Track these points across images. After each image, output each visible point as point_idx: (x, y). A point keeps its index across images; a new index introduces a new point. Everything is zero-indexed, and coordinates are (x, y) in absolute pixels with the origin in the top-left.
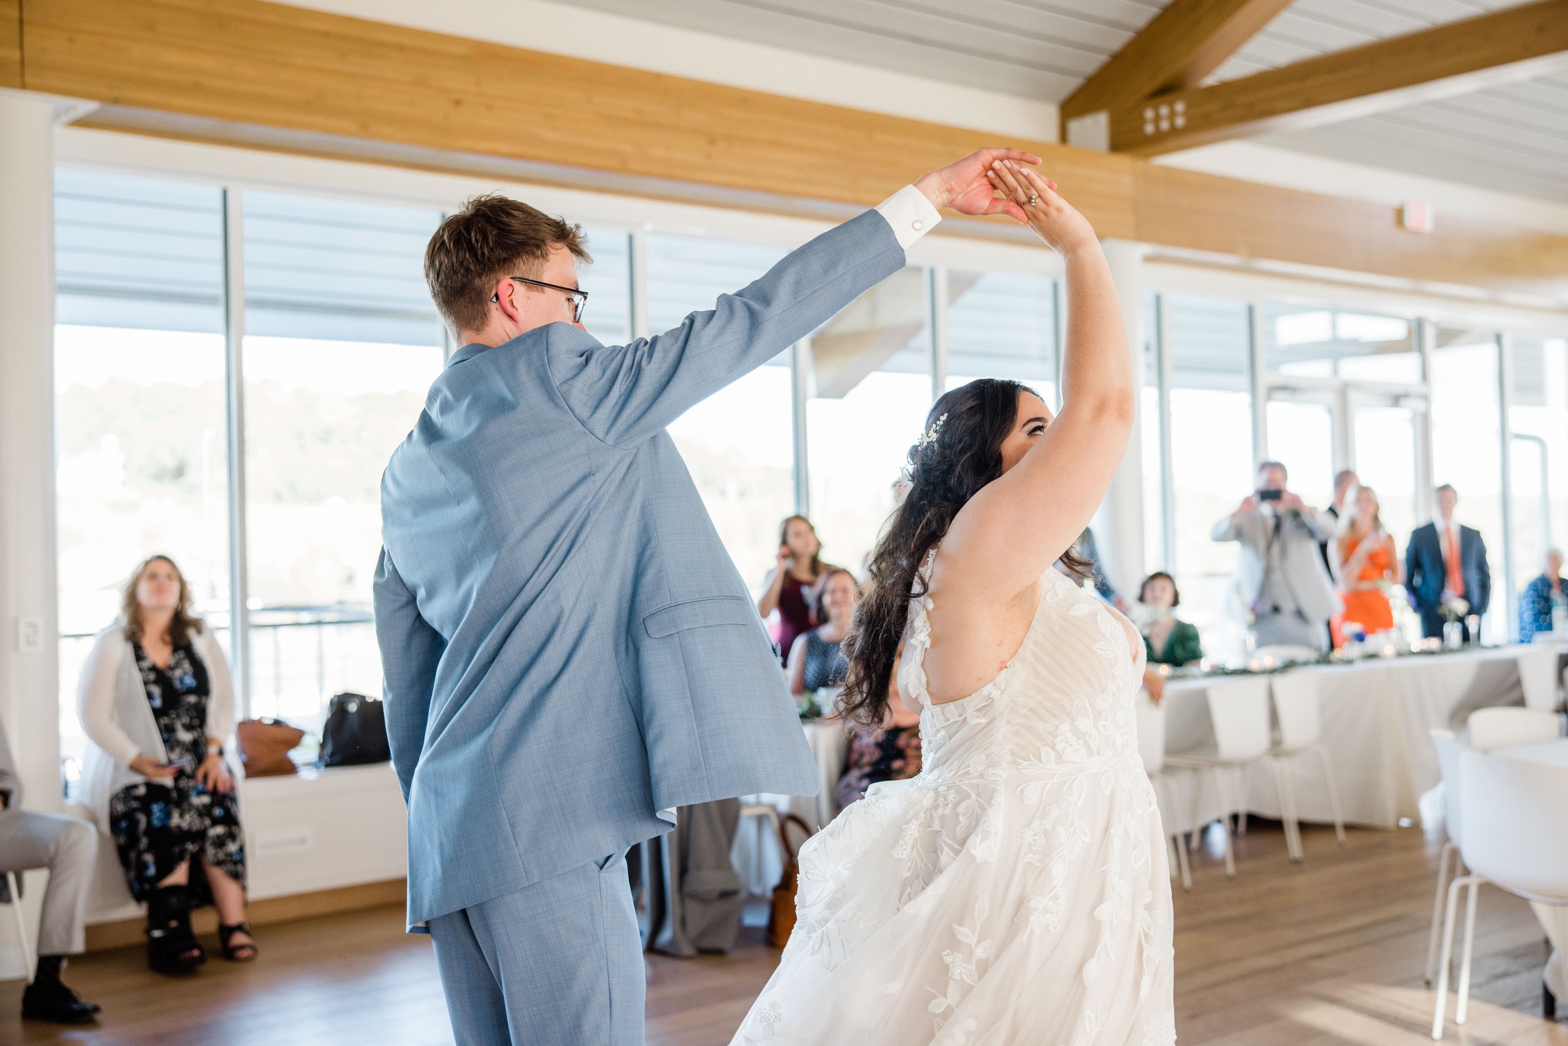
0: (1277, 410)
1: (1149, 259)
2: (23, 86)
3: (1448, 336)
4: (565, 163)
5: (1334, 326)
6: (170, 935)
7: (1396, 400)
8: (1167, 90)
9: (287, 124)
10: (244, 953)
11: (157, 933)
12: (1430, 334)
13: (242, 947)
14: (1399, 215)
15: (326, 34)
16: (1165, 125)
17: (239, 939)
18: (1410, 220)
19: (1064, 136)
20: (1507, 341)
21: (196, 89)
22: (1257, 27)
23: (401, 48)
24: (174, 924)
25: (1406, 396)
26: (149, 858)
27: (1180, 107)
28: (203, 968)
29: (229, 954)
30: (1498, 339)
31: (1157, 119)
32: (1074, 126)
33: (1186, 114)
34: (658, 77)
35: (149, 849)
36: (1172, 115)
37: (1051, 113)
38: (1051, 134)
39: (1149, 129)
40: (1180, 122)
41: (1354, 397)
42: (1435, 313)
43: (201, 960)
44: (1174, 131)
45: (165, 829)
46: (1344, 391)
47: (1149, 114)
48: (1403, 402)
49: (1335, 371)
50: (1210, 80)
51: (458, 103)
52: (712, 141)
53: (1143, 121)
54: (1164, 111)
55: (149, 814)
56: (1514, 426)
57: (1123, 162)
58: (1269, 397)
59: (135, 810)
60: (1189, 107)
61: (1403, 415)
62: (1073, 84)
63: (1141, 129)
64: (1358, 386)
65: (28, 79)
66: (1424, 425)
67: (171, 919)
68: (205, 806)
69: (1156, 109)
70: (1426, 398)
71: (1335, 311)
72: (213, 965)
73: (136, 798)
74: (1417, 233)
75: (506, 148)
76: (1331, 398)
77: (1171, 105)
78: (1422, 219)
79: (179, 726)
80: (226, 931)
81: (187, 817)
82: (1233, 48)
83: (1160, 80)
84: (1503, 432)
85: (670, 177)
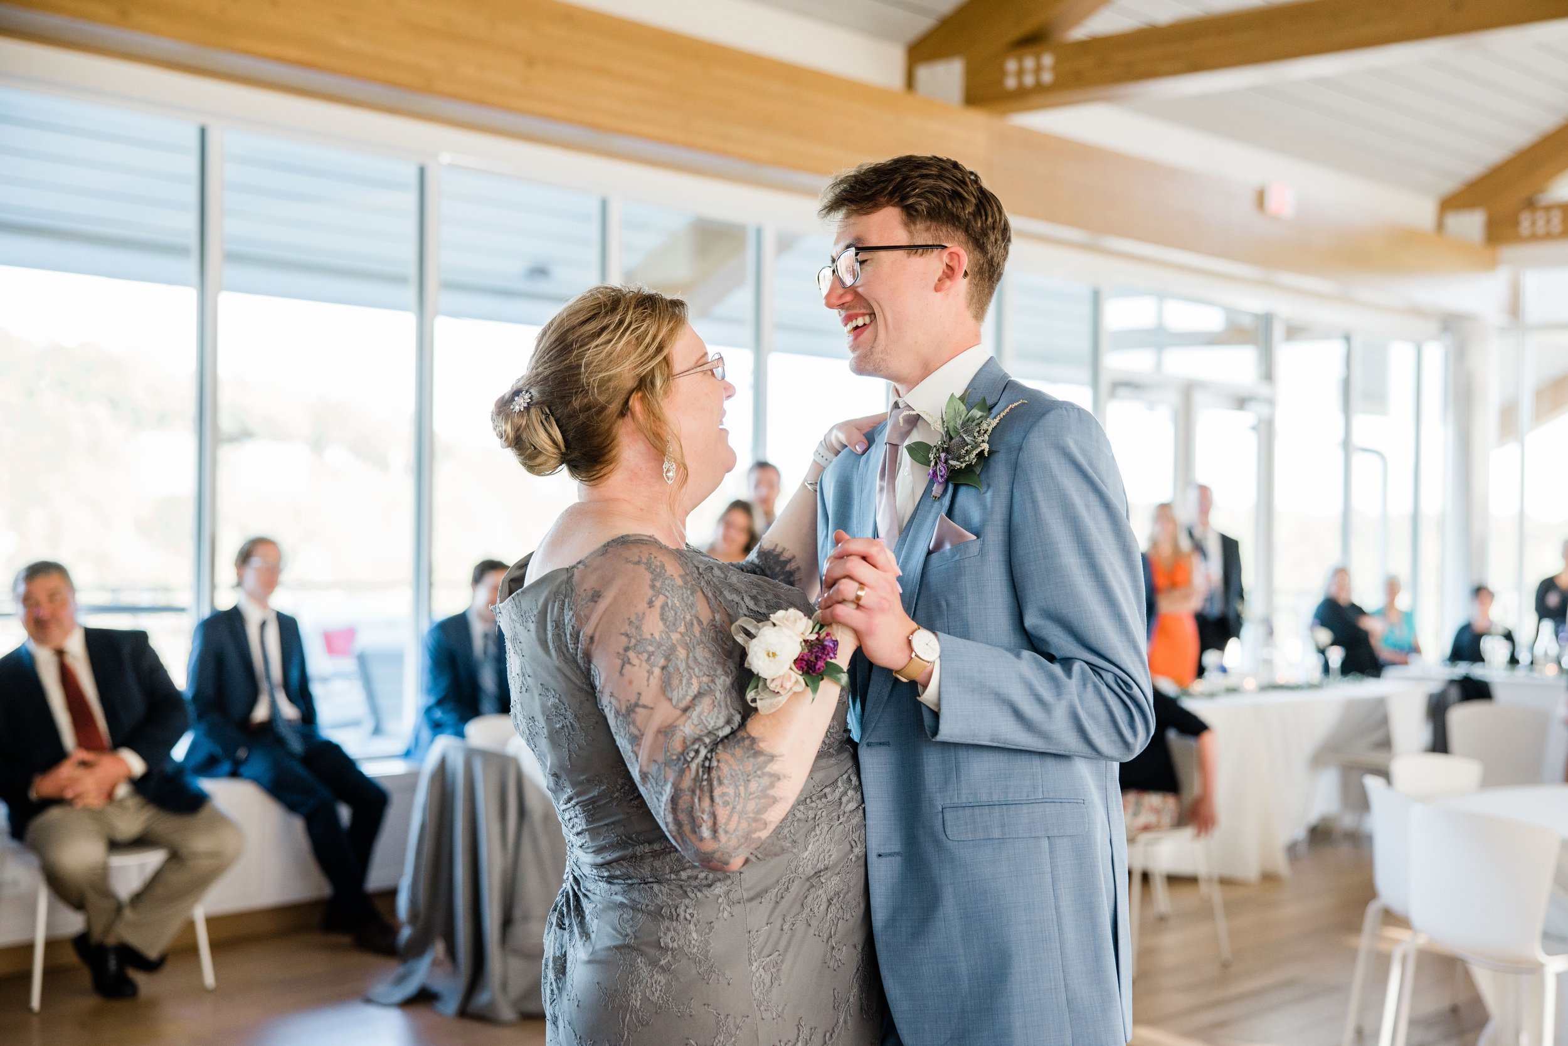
3: (1294, 332)
5: (1160, 313)
7: (1241, 402)
8: (1033, 40)
12: (1278, 331)
14: (1260, 198)
16: (1029, 80)
18: (1273, 202)
19: (910, 82)
20: (1357, 342)
25: (1251, 399)
27: (1048, 60)
30: (1348, 337)
31: (1020, 73)
32: (924, 73)
33: (1055, 68)
36: (1038, 70)
37: (895, 57)
38: (897, 79)
39: (1011, 83)
40: (1047, 77)
41: (1199, 398)
42: (1285, 308)
44: (1040, 88)
46: (1188, 390)
47: (1011, 65)
48: (1248, 405)
50: (1079, 33)
52: (530, 62)
53: (1003, 73)
54: (1029, 63)
56: (1357, 439)
57: (977, 117)
58: (1112, 394)
60: (1058, 61)
61: (1248, 417)
62: (923, 24)
63: (1000, 82)
64: (1204, 385)
66: (1266, 430)
69: (1020, 60)
70: (1271, 402)
71: (1162, 296)
74: (1276, 218)
75: (292, 53)
76: (1175, 398)
77: (1038, 57)
78: (1283, 201)
83: (1028, 26)
84: (1347, 445)
85: (482, 103)
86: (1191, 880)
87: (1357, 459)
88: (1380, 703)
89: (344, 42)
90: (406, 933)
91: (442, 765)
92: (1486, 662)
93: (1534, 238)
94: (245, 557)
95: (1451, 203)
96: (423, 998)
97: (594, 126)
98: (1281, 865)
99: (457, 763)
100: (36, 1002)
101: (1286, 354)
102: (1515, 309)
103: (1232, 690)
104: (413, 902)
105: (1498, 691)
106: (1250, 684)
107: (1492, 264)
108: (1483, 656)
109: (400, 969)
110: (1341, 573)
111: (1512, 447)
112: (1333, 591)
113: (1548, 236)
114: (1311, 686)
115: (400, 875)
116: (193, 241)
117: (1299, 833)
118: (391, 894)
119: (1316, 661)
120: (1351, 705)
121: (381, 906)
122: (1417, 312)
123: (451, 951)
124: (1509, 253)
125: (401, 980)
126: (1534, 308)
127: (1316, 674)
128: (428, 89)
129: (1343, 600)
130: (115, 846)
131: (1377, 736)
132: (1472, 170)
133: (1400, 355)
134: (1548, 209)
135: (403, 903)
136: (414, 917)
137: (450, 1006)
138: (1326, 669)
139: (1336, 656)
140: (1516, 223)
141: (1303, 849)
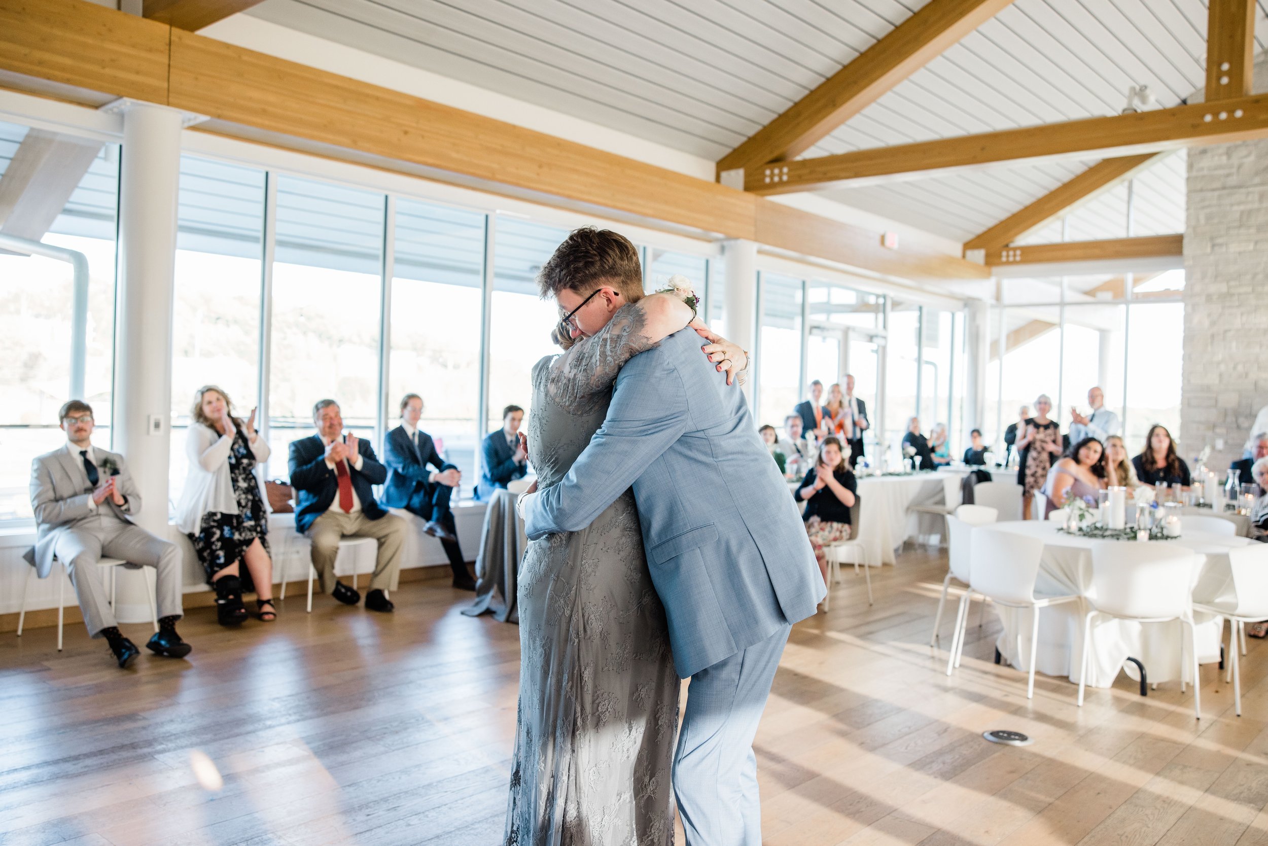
0: (814, 341)
1: (760, 252)
2: (168, 104)
3: (896, 304)
4: (462, 172)
5: (829, 295)
6: (229, 603)
7: (871, 338)
8: (778, 160)
9: (313, 137)
10: (267, 617)
11: (221, 602)
12: (888, 304)
13: (268, 613)
14: (882, 239)
15: (337, 87)
16: (776, 179)
17: (267, 608)
18: (888, 242)
19: (718, 179)
20: (924, 311)
21: (264, 112)
22: (827, 132)
23: (377, 99)
24: (231, 597)
25: (876, 336)
26: (221, 553)
27: (785, 170)
28: (245, 623)
29: (260, 617)
30: (921, 309)
31: (772, 176)
32: (724, 175)
33: (788, 174)
34: (514, 127)
35: (221, 549)
36: (781, 174)
37: (711, 167)
38: (711, 177)
39: (768, 180)
40: (785, 178)
41: (851, 334)
42: (894, 293)
43: (244, 617)
44: (781, 183)
45: (230, 539)
46: (846, 331)
47: (768, 172)
48: (875, 340)
49: (828, 319)
50: (799, 158)
51: (406, 133)
52: (540, 166)
53: (764, 176)
54: (776, 171)
55: (222, 531)
56: (925, 357)
57: (750, 197)
58: (810, 333)
59: (213, 527)
60: (790, 170)
61: (874, 346)
62: (726, 151)
63: (763, 179)
64: (854, 329)
65: (171, 99)
66: (882, 352)
67: (230, 594)
68: (251, 526)
69: (772, 170)
70: (884, 338)
71: (829, 286)
72: (250, 622)
73: (214, 521)
74: (890, 249)
75: (431, 161)
76: (839, 335)
77: (780, 168)
78: (893, 241)
79: (240, 479)
80: (261, 603)
81: (243, 535)
82: (812, 143)
83: (775, 154)
84: (919, 359)
85: (517, 185)
86: (851, 566)
87: (925, 367)
88: (940, 481)
89: (454, 155)
90: (480, 582)
91: (499, 500)
92: (987, 465)
93: (1008, 263)
94: (405, 405)
95: (969, 246)
96: (488, 613)
97: (569, 197)
98: (892, 559)
99: (506, 501)
100: (309, 608)
101: (892, 316)
102: (998, 297)
103: (870, 475)
104: (484, 568)
105: (994, 477)
106: (878, 472)
107: (989, 275)
108: (985, 461)
109: (477, 600)
110: (914, 420)
111: (996, 362)
112: (911, 429)
113: (1015, 263)
114: (906, 474)
115: (478, 555)
116: (381, 253)
117: (900, 542)
118: (473, 563)
119: (908, 462)
120: (926, 482)
121: (469, 568)
122: (952, 297)
123: (502, 591)
124: (995, 270)
125: (477, 604)
126: (1007, 298)
127: (909, 468)
128: (492, 177)
129: (917, 434)
130: (344, 537)
131: (937, 498)
132: (980, 230)
133: (944, 318)
134: (1015, 249)
135: (478, 567)
136: (484, 575)
137: (502, 617)
138: (913, 466)
139: (918, 460)
140: (1000, 256)
141: (900, 551)
